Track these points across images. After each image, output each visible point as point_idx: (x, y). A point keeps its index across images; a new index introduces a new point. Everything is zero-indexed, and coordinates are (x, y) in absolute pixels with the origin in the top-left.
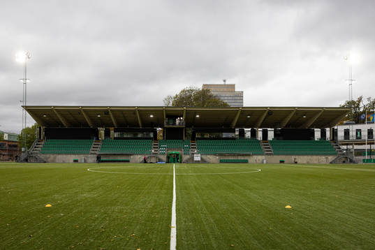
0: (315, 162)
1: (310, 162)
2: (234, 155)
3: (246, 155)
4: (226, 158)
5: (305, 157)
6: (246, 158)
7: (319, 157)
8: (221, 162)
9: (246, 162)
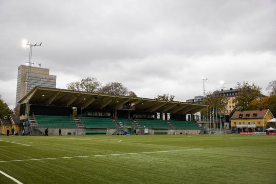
3: (165, 129)
4: (158, 131)
6: (166, 131)
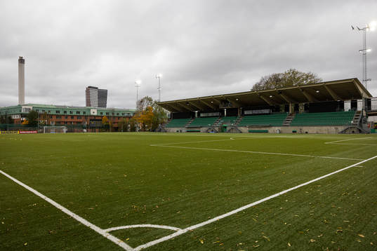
0: (324, 132)
1: (319, 132)
2: (257, 127)
3: (267, 127)
4: (253, 129)
5: (315, 128)
6: (267, 129)
7: (329, 127)
8: (250, 132)
9: (267, 132)
